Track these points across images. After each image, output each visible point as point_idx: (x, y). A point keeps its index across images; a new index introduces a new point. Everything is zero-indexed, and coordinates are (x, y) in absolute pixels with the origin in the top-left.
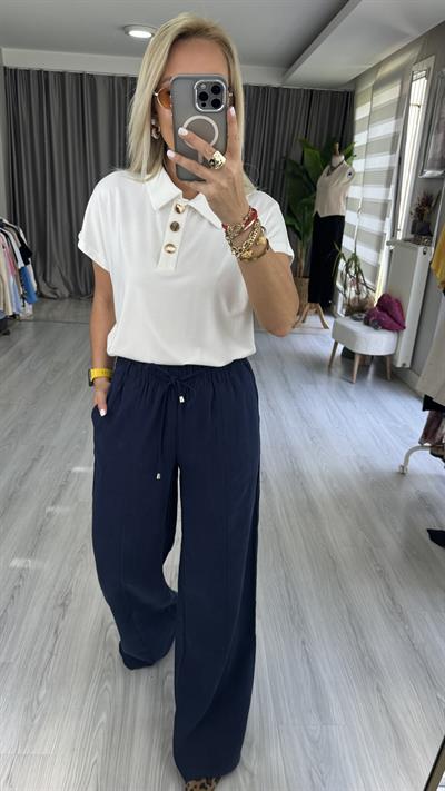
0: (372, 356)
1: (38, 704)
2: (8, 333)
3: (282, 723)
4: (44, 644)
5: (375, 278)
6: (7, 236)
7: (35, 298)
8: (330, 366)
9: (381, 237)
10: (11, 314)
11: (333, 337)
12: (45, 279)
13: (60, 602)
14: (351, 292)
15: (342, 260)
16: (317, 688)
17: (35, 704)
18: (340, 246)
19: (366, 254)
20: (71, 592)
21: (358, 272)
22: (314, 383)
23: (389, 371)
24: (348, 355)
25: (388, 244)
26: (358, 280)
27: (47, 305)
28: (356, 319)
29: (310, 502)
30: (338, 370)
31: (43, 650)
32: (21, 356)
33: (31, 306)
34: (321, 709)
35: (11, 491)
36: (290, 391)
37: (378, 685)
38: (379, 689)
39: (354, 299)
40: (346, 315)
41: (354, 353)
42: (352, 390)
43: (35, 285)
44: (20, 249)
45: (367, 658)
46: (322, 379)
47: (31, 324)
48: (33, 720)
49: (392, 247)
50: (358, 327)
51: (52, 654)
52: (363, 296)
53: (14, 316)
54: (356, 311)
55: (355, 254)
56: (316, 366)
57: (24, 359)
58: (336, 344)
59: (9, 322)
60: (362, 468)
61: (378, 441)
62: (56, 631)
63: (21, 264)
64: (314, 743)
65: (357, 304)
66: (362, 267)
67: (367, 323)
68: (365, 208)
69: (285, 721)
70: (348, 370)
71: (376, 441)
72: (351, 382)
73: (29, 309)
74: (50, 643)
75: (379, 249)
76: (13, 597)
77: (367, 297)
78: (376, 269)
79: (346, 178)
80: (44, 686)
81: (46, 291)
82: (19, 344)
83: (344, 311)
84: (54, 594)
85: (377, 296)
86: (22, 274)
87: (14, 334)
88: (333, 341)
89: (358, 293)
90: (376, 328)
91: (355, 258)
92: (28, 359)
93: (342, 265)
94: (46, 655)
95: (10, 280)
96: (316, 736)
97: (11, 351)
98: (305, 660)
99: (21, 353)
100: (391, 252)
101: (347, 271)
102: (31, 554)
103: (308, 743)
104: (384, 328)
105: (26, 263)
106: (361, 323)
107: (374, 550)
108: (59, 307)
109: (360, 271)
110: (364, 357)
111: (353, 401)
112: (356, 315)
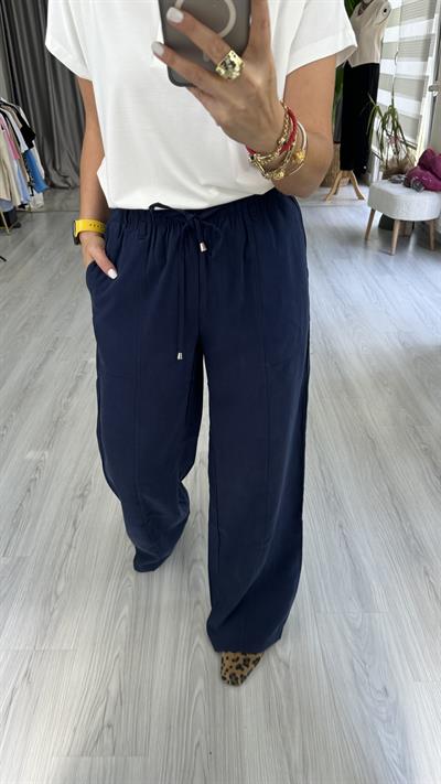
0: (414, 222)
1: (57, 598)
2: (19, 226)
3: (319, 611)
4: (63, 536)
5: (415, 135)
6: (5, 115)
7: (45, 186)
8: (366, 239)
9: (422, 82)
10: (19, 204)
11: (369, 205)
12: (54, 166)
13: (79, 493)
14: (389, 153)
15: (378, 114)
16: (357, 574)
17: (53, 598)
18: (375, 100)
19: (405, 106)
20: (90, 483)
21: (397, 128)
22: (350, 258)
23: (432, 238)
24: (387, 224)
25: (430, 90)
26: (396, 137)
27: (60, 195)
28: (395, 182)
29: (345, 382)
30: (375, 243)
31: (60, 543)
32: (33, 247)
33: (41, 194)
34: (363, 597)
35: (26, 383)
36: (321, 267)
37: (425, 568)
38: (426, 573)
39: (393, 159)
40: (384, 178)
41: (393, 220)
42: (391, 262)
43: (42, 172)
44: (22, 130)
45: (413, 541)
46: (359, 252)
47: (43, 214)
48: (51, 614)
49: (435, 93)
50: (397, 190)
51: (70, 546)
52: (402, 155)
53: (23, 206)
54: (395, 174)
55: (392, 106)
56: (351, 240)
57: (36, 251)
58: (373, 212)
59: (19, 215)
60: (403, 344)
61: (422, 314)
62: (74, 523)
63: (24, 147)
64: (356, 631)
65: (395, 165)
66: (400, 121)
67: (407, 184)
68: (403, 49)
69: (322, 609)
70: (387, 241)
71: (419, 315)
72: (390, 254)
73: (39, 199)
74: (69, 534)
75: (420, 98)
76: (29, 490)
77: (407, 156)
78: (417, 122)
79: (381, 16)
80: (63, 579)
81: (56, 179)
82: (30, 236)
83: (381, 174)
84: (72, 486)
85: (417, 155)
86: (26, 157)
87: (26, 227)
88: (370, 209)
89: (397, 152)
90: (418, 190)
91: (392, 111)
92: (41, 250)
93: (377, 122)
94: (65, 547)
95: (14, 166)
96: (358, 624)
97: (23, 243)
98: (343, 544)
99: (32, 245)
100: (434, 98)
101: (384, 128)
102: (48, 445)
103: (349, 633)
104: (426, 189)
105: (30, 146)
106: (401, 185)
107: (417, 427)
108: (72, 196)
109: (399, 126)
110: (404, 223)
111: (391, 273)
112: (395, 177)
